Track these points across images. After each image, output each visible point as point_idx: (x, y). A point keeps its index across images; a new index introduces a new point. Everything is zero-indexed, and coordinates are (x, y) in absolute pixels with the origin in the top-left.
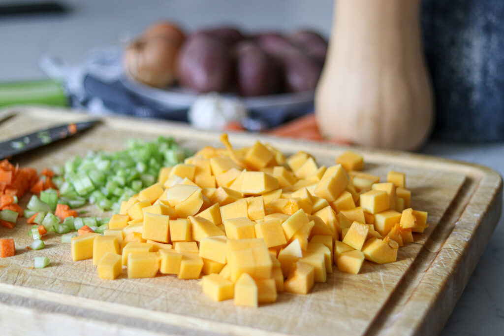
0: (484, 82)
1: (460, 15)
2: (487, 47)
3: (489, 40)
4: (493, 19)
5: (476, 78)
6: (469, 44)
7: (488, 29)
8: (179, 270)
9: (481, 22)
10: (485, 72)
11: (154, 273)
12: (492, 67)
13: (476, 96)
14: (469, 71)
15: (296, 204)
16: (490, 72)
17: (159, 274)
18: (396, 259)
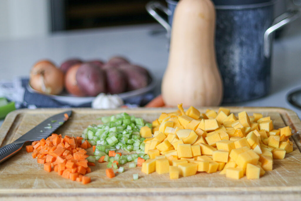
0: (241, 72)
1: (227, 38)
2: (241, 53)
3: (242, 49)
4: (244, 39)
5: (237, 69)
6: (232, 53)
7: (241, 44)
8: (208, 169)
9: (238, 41)
10: (241, 66)
11: (195, 172)
12: (244, 63)
13: (237, 79)
14: (233, 66)
15: (241, 131)
16: (243, 66)
17: (198, 172)
18: (292, 150)
